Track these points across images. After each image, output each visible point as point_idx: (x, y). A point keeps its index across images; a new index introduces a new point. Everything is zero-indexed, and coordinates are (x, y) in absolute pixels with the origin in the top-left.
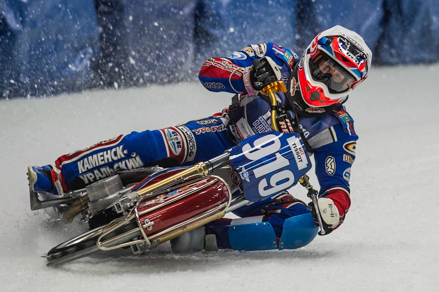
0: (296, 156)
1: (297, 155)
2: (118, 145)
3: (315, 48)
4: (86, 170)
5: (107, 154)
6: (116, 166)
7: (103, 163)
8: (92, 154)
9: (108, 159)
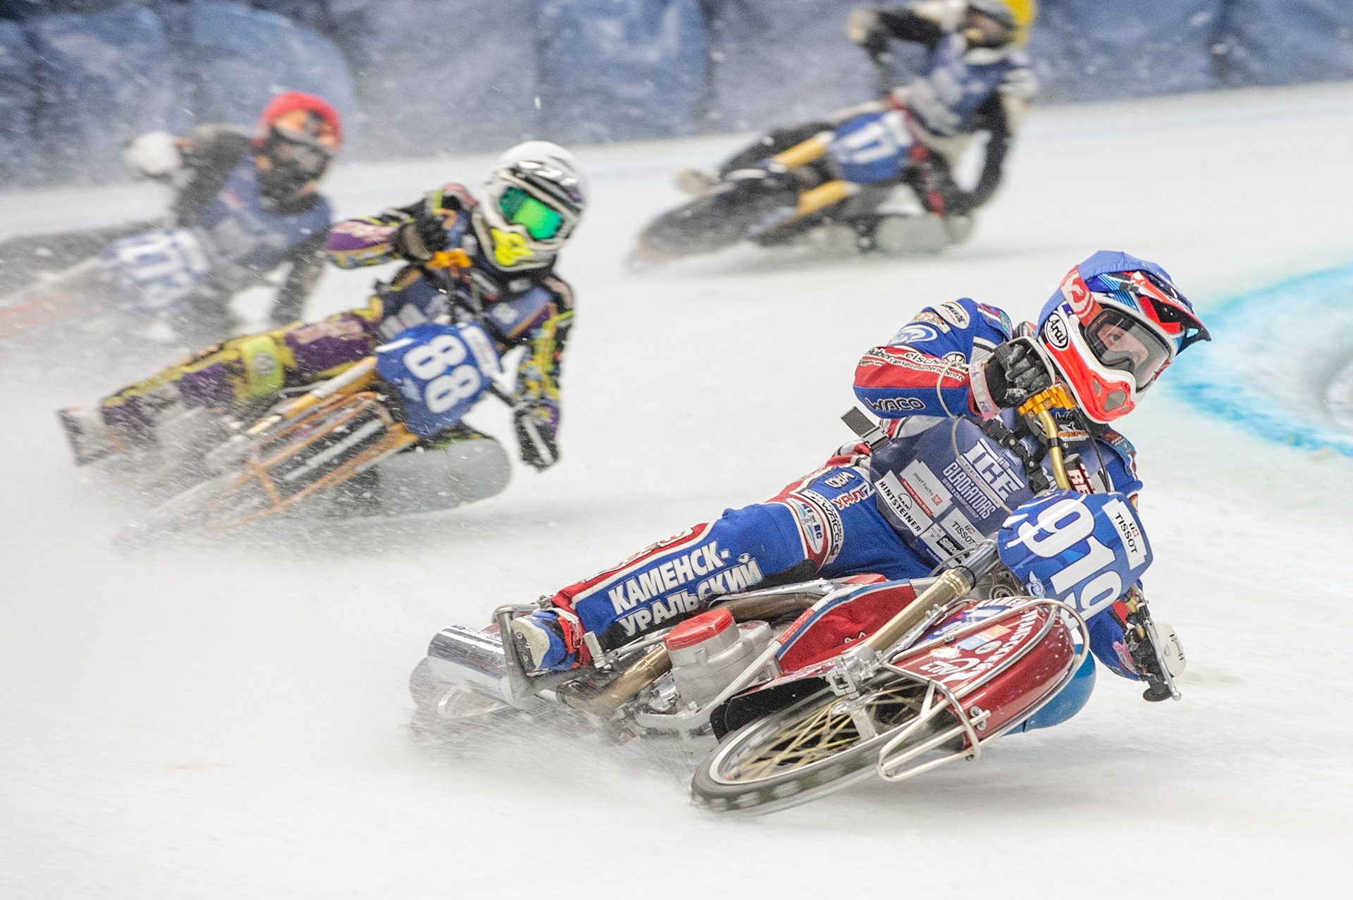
0: (1125, 541)
1: (1128, 538)
2: (706, 542)
3: (1089, 303)
4: (634, 604)
5: (682, 564)
6: (702, 587)
7: (675, 584)
8: (646, 569)
9: (685, 574)
